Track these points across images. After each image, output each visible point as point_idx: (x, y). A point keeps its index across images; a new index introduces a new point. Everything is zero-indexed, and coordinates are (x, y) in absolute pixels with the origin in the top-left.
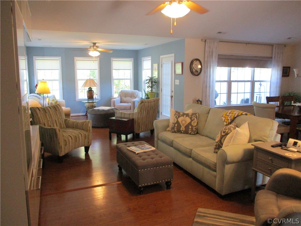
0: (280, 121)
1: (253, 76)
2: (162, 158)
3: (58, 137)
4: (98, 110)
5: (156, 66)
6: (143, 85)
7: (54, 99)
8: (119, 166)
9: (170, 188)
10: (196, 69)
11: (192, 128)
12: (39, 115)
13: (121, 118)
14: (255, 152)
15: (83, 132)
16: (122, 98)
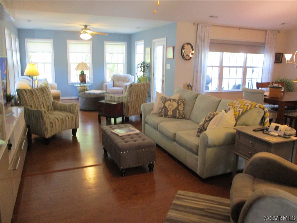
0: (269, 107)
1: (245, 63)
2: (145, 141)
3: (44, 118)
4: (90, 94)
5: (148, 50)
6: (136, 69)
7: (46, 82)
8: (104, 149)
9: (153, 170)
10: (187, 53)
11: (179, 113)
12: (26, 97)
13: (111, 101)
14: (237, 136)
15: (70, 115)
16: (114, 82)
